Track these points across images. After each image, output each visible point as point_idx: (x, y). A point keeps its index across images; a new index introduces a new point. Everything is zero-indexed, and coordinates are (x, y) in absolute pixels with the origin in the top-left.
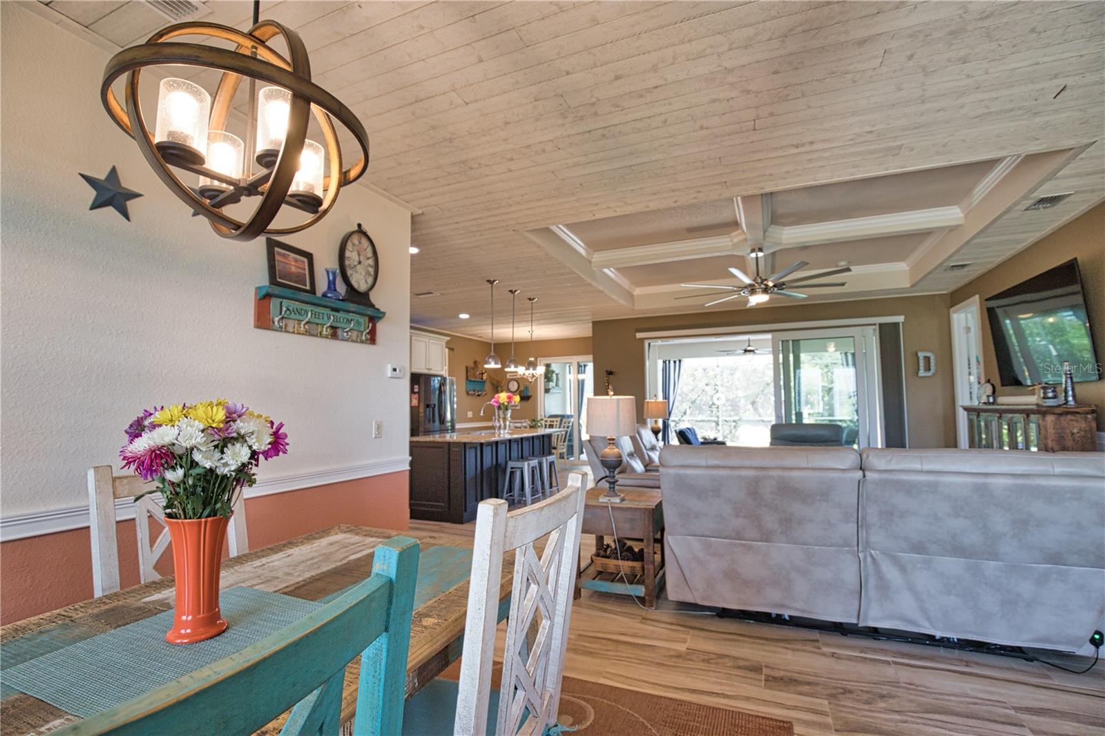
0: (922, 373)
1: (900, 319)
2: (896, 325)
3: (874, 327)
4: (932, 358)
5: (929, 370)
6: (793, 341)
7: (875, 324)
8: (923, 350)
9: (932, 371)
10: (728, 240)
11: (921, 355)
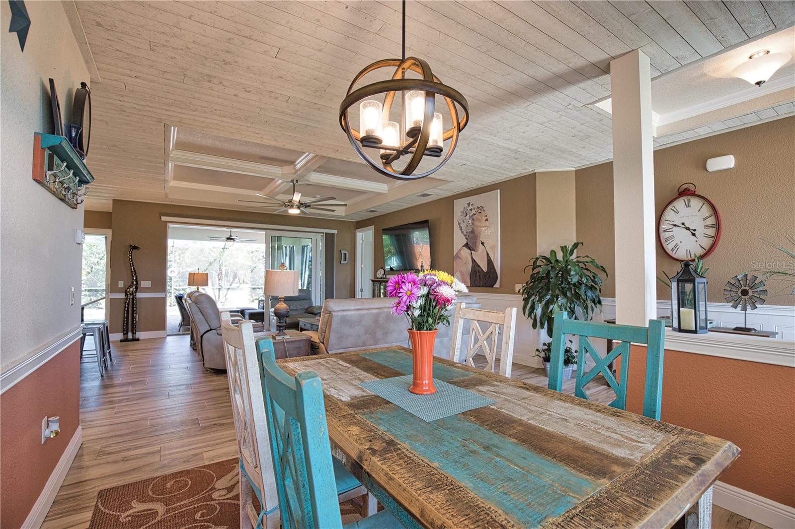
0: (342, 262)
1: (335, 232)
2: (333, 234)
3: (322, 234)
4: (347, 254)
5: (346, 260)
6: (277, 237)
7: (323, 233)
8: (343, 250)
9: (347, 261)
10: (280, 170)
11: (343, 252)
